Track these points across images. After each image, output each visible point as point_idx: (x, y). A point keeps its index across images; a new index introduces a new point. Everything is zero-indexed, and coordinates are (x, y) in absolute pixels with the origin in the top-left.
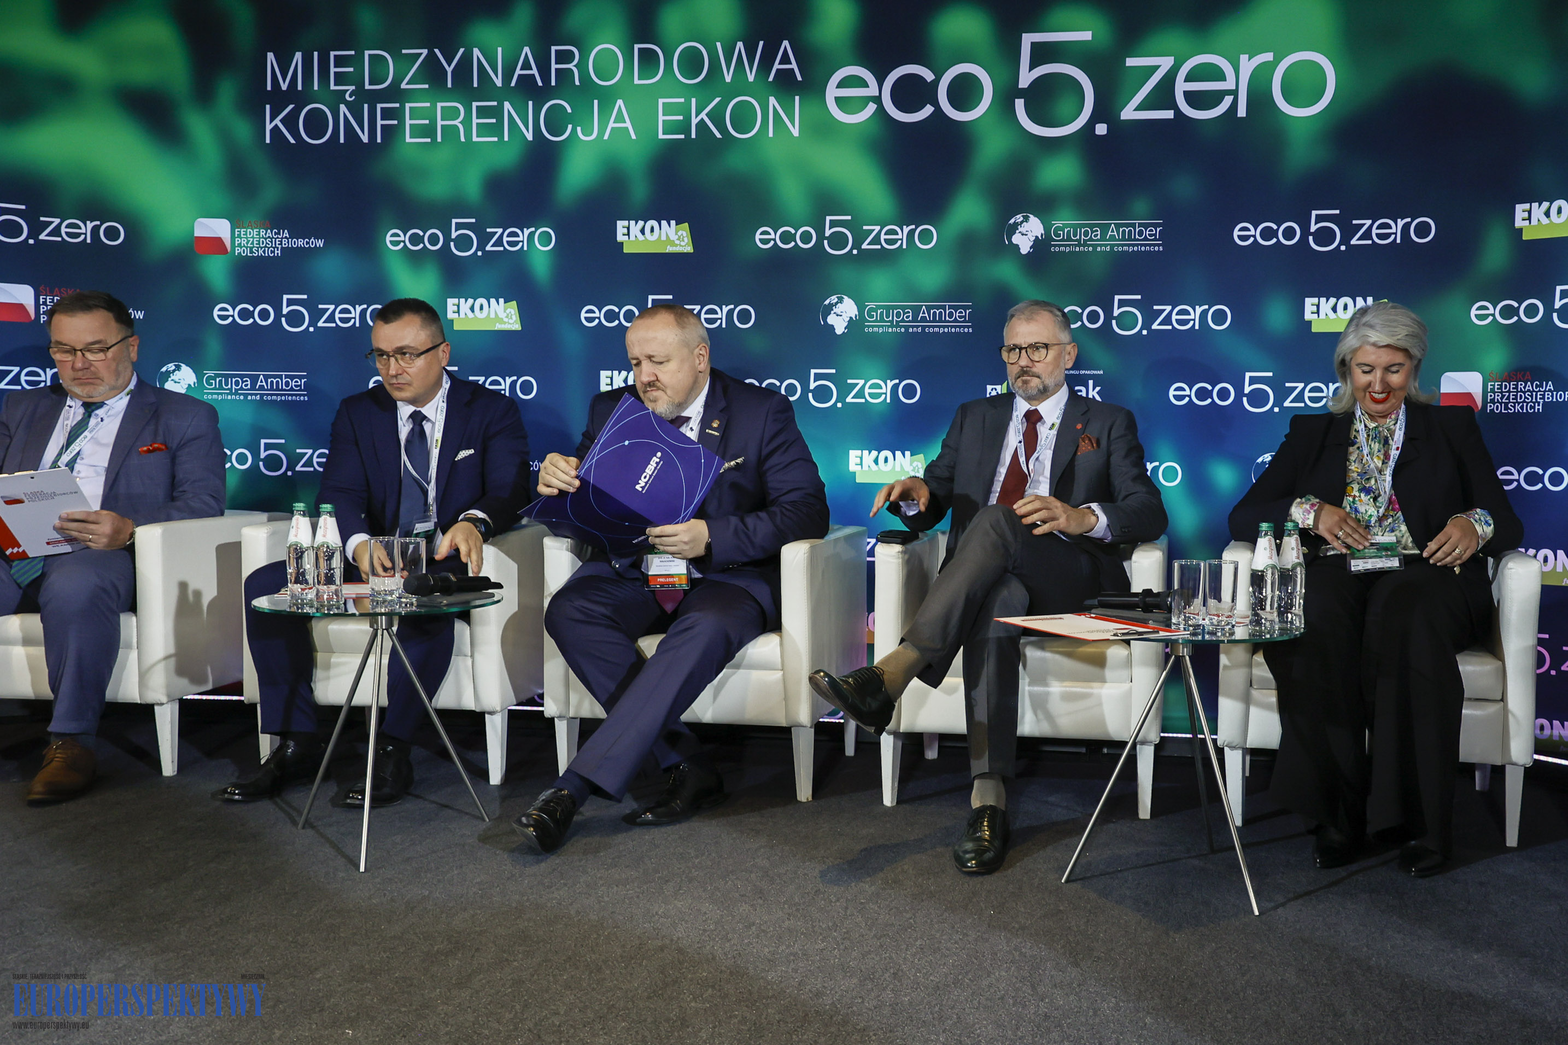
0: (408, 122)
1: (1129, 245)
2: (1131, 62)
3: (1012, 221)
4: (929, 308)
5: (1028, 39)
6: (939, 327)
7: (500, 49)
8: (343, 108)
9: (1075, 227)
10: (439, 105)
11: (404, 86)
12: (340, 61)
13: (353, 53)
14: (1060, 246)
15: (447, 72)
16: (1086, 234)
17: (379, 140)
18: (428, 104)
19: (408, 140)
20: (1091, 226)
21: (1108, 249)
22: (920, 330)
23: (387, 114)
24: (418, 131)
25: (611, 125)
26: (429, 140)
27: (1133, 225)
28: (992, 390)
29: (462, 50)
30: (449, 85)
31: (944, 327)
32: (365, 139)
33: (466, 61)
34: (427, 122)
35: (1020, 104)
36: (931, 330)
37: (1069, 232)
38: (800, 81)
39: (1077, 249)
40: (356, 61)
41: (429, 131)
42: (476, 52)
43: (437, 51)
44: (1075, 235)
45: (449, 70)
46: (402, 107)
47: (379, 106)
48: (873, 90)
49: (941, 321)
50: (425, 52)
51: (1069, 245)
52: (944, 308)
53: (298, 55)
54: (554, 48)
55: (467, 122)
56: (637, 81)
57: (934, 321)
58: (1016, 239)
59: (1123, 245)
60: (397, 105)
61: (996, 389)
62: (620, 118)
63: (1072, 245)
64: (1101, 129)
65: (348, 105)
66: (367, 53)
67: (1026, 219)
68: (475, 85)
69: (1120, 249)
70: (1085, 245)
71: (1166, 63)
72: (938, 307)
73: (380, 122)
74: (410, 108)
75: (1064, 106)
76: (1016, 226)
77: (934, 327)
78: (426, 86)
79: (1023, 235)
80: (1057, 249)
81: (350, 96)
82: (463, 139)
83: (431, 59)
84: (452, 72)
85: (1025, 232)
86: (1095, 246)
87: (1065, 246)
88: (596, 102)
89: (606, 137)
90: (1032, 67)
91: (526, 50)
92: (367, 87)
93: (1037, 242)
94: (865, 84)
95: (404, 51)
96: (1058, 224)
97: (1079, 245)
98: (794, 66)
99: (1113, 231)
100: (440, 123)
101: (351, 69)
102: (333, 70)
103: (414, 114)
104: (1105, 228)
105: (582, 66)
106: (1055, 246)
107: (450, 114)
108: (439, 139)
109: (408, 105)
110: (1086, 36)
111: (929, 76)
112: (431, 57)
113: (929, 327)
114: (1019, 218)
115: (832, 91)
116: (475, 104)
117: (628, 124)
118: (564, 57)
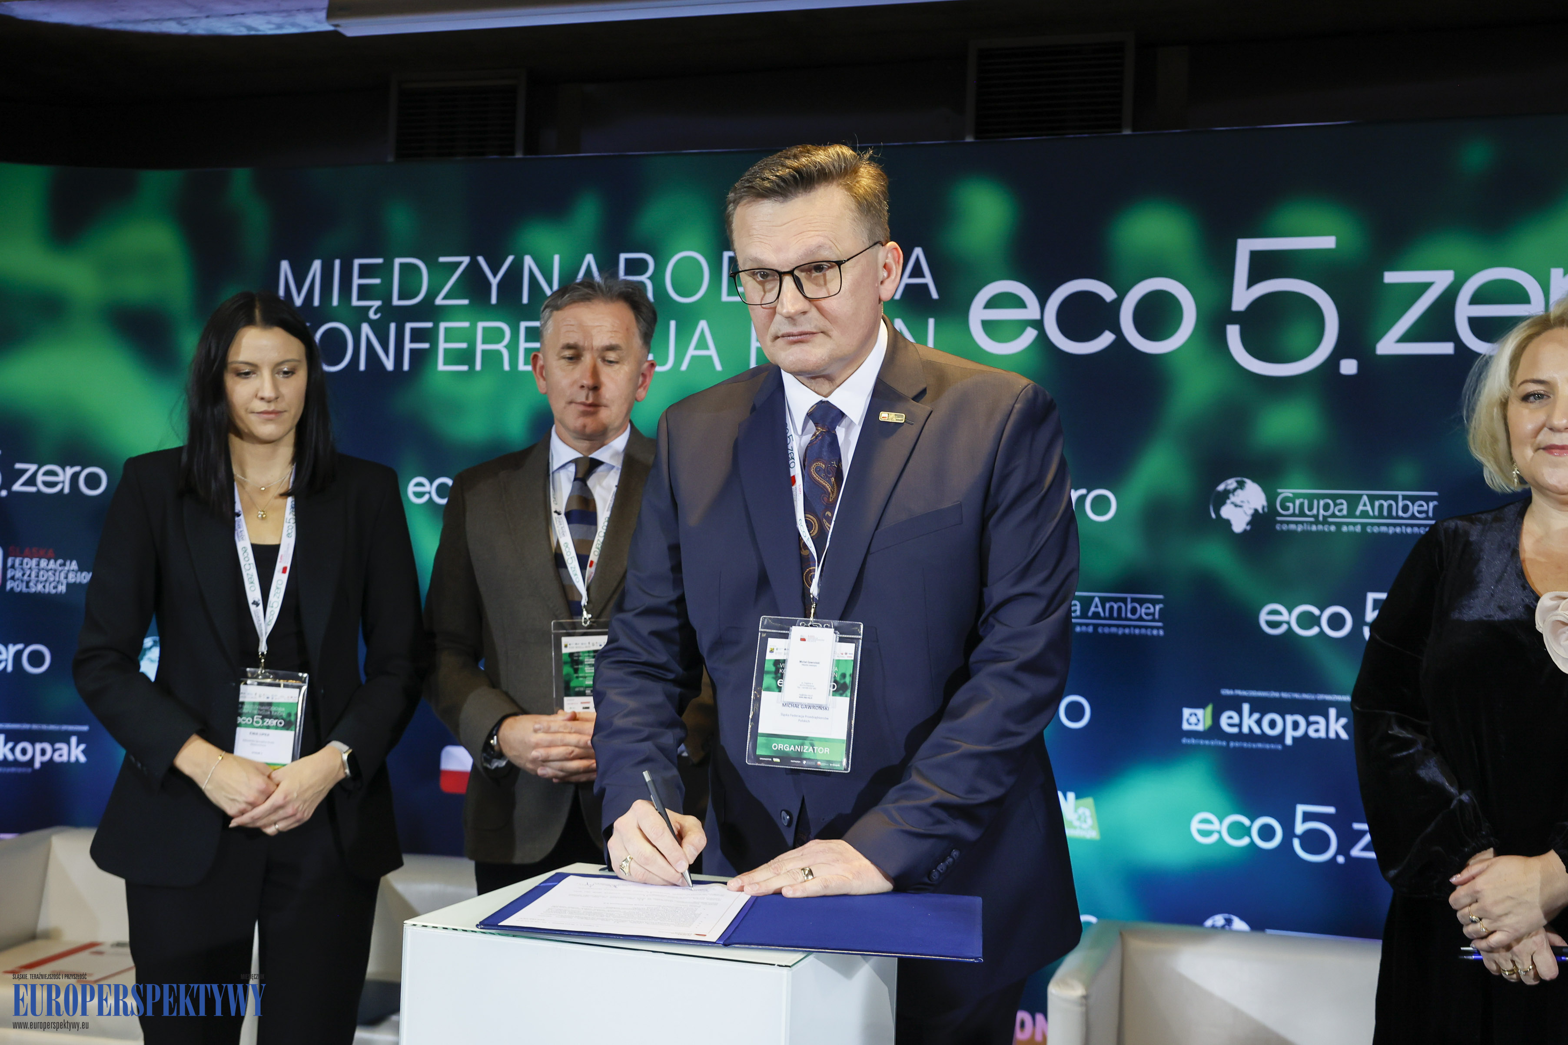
0: (442, 345)
1: (1388, 525)
2: (1390, 277)
3: (1221, 487)
4: (1103, 601)
5: (1245, 247)
6: (1118, 626)
7: (557, 258)
8: (366, 329)
9: (1311, 498)
10: (481, 325)
11: (439, 301)
12: (365, 271)
13: (380, 261)
14: (1288, 523)
15: (489, 285)
16: (1326, 507)
17: (406, 367)
18: (466, 324)
19: (441, 367)
20: (1334, 498)
21: (1358, 529)
22: (1090, 629)
23: (417, 336)
24: (454, 357)
25: (691, 352)
26: (465, 368)
27: (1395, 498)
28: (1191, 715)
29: (510, 259)
30: (494, 300)
31: (1124, 627)
32: (389, 365)
33: (516, 270)
34: (464, 345)
35: (1233, 332)
36: (1106, 630)
37: (1302, 505)
38: (936, 300)
39: (1314, 528)
40: (385, 271)
41: (466, 357)
42: (528, 261)
43: (481, 259)
44: (1310, 509)
45: (494, 282)
46: (436, 328)
47: (409, 326)
48: (1032, 311)
49: (1119, 618)
50: (466, 260)
51: (1302, 523)
52: (1124, 600)
53: (317, 265)
54: (623, 257)
55: (513, 347)
56: (725, 298)
57: (1111, 617)
58: (1226, 512)
59: (1379, 525)
60: (429, 325)
61: (1196, 715)
62: (702, 344)
63: (1307, 522)
64: (1349, 367)
65: (372, 324)
66: (398, 261)
67: (1241, 485)
68: (525, 300)
69: (1376, 530)
70: (1325, 522)
71: (1442, 280)
72: (1116, 600)
73: (408, 346)
74: (447, 330)
75: (1297, 336)
76: (1226, 494)
77: (1110, 626)
78: (465, 302)
79: (1236, 506)
80: (1285, 527)
81: (376, 313)
82: (507, 367)
83: (474, 268)
84: (499, 285)
85: (1238, 502)
86: (1339, 525)
87: (1297, 523)
88: (673, 324)
89: (684, 367)
90: (1252, 281)
91: (589, 258)
92: (396, 302)
93: (1257, 518)
94: (1020, 304)
95: (442, 259)
96: (1286, 493)
97: (1317, 522)
98: (928, 280)
99: (1365, 505)
100: (480, 347)
101: (377, 281)
102: (356, 281)
103: (450, 335)
104: (1353, 501)
105: (657, 279)
106: (1282, 522)
107: (493, 336)
108: (478, 367)
109: (443, 326)
110: (1328, 242)
111: (1108, 293)
112: (474, 264)
113: (1104, 625)
114: (1231, 483)
115: (978, 312)
116: (523, 325)
117: (712, 352)
118: (637, 267)
